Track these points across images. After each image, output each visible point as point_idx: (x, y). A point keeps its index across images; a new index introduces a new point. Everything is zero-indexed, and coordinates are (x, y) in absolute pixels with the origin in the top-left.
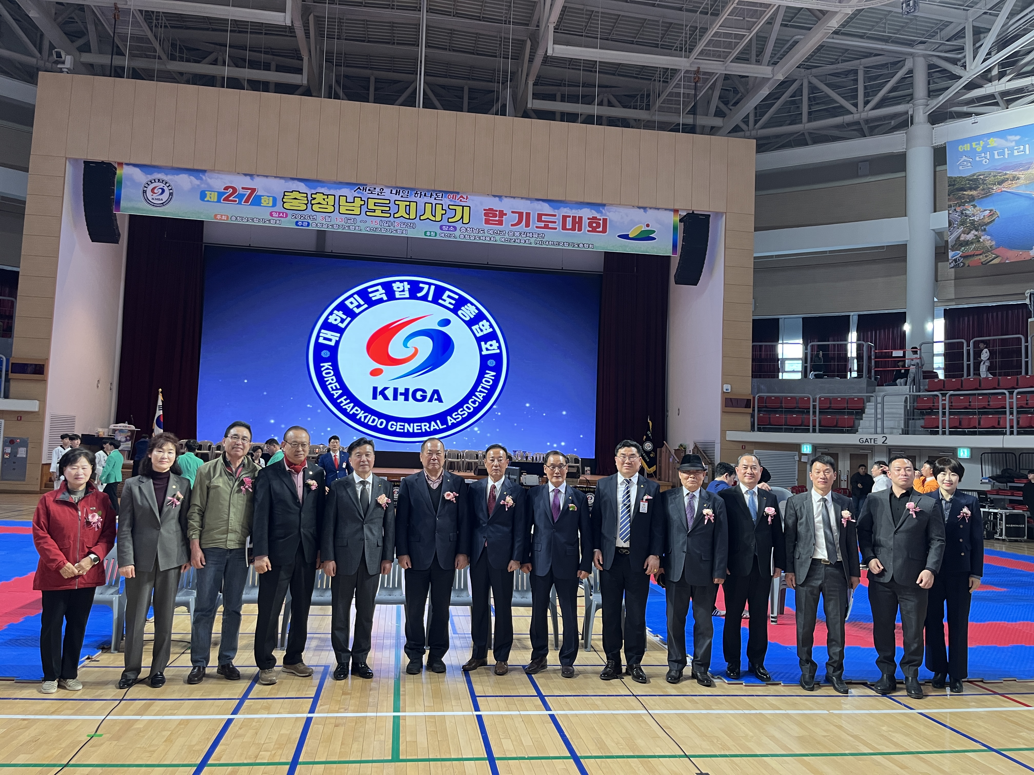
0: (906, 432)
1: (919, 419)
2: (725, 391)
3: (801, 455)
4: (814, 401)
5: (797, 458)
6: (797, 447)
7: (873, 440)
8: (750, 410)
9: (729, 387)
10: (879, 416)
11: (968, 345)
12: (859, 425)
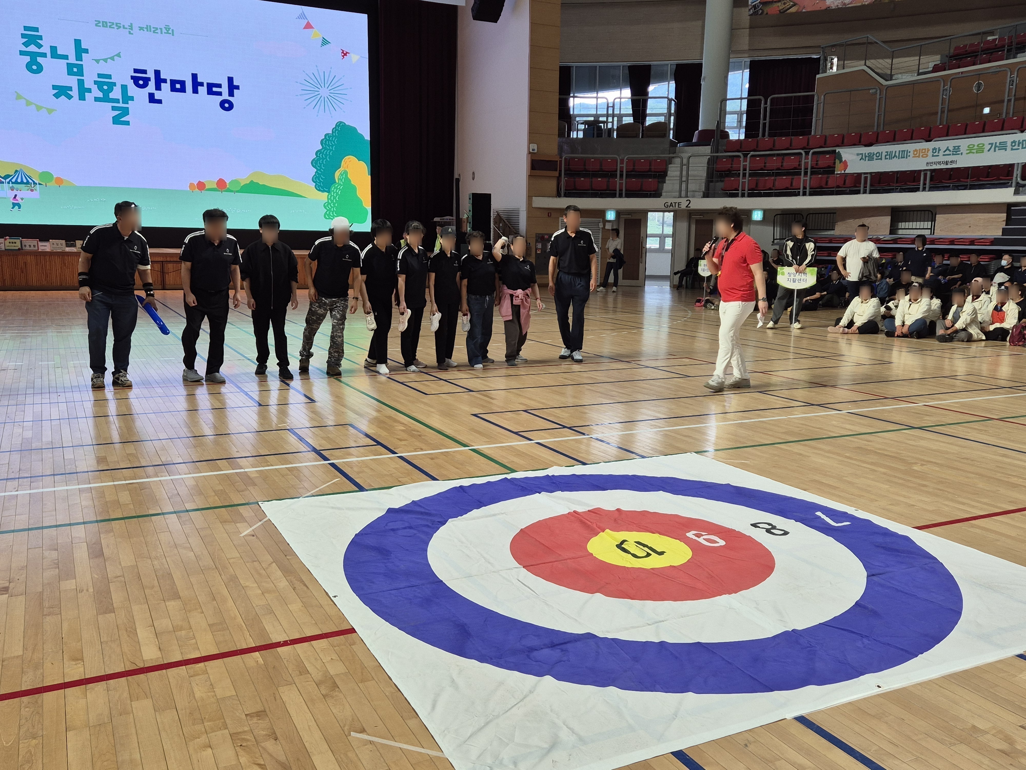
0: (706, 195)
1: (718, 181)
2: (531, 151)
3: (605, 221)
4: (622, 162)
5: (601, 225)
6: (601, 213)
7: (677, 204)
8: (556, 174)
9: (536, 148)
10: (684, 179)
11: (766, 103)
12: (662, 189)
